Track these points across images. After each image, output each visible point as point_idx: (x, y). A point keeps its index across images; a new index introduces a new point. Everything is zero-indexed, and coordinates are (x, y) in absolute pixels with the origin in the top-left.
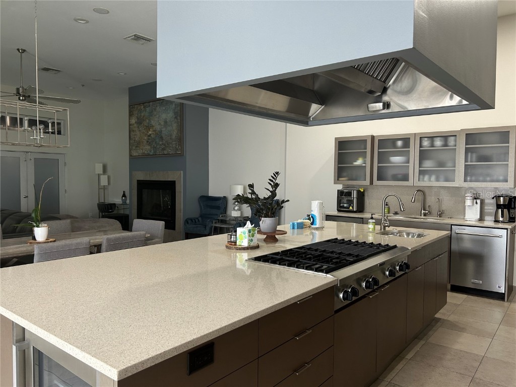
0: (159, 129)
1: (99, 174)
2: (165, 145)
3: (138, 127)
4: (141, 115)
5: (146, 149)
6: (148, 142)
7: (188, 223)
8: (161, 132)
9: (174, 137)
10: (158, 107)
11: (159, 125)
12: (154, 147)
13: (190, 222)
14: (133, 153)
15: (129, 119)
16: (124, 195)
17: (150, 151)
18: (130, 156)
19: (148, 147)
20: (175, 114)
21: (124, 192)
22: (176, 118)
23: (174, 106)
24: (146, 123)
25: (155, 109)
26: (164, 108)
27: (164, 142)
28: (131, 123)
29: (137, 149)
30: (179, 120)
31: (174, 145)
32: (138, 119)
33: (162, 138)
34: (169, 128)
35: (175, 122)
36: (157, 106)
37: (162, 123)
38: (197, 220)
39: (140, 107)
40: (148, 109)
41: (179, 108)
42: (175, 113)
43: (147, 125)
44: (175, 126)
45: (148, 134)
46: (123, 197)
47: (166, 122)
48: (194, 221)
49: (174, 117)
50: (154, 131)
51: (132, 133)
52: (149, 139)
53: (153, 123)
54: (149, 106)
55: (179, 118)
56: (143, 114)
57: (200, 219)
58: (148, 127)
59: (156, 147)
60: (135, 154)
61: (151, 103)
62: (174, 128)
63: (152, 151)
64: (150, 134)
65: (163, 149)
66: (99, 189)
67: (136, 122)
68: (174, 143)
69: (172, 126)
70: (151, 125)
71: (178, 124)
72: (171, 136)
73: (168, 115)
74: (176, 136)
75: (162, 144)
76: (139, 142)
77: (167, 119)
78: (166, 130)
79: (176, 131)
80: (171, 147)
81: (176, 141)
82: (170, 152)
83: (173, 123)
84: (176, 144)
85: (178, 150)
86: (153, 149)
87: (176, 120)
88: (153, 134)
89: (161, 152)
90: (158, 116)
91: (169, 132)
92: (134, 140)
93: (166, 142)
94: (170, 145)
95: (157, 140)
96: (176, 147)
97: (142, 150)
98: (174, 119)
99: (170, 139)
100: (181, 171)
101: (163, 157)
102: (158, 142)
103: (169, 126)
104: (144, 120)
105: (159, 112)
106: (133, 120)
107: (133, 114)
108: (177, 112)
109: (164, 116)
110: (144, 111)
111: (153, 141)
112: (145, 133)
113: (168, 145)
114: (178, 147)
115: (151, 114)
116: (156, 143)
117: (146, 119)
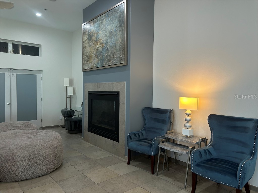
0: (105, 41)
1: (67, 86)
2: (110, 57)
3: (89, 43)
4: (91, 32)
5: (95, 63)
6: (96, 55)
7: (131, 138)
8: (106, 44)
9: (118, 47)
10: (105, 20)
11: (105, 37)
13: (133, 136)
14: (85, 66)
15: (83, 37)
17: (98, 64)
18: (83, 70)
19: (96, 60)
20: (120, 23)
22: (120, 26)
23: (118, 14)
24: (94, 38)
25: (102, 23)
26: (110, 19)
27: (109, 53)
28: (84, 40)
29: (88, 63)
31: (118, 55)
32: (89, 35)
33: (107, 50)
34: (114, 38)
35: (120, 31)
36: (103, 19)
37: (108, 35)
38: (140, 134)
39: (90, 24)
40: (96, 25)
41: (123, 15)
43: (96, 39)
44: (119, 34)
45: (97, 48)
47: (111, 33)
48: (137, 135)
49: (119, 25)
50: (101, 44)
51: (85, 49)
52: (97, 52)
53: (100, 36)
54: (97, 21)
56: (92, 30)
57: (144, 132)
58: (96, 42)
59: (102, 59)
60: (86, 68)
61: (99, 18)
62: (119, 37)
63: (100, 64)
64: (98, 48)
65: (109, 61)
66: (67, 97)
67: (87, 39)
68: (118, 53)
69: (117, 36)
70: (98, 38)
71: (122, 31)
72: (115, 46)
73: (113, 25)
74: (120, 46)
75: (108, 55)
76: (90, 56)
77: (112, 29)
78: (111, 40)
79: (120, 40)
80: (115, 57)
81: (120, 51)
82: (114, 62)
83: (117, 32)
84: (120, 53)
85: (122, 60)
86: (100, 62)
87: (120, 29)
88: (100, 47)
89: (107, 64)
90: (104, 29)
91: (114, 43)
92: (86, 55)
93: (111, 53)
94: (115, 55)
95: (104, 52)
96: (120, 57)
97: (92, 63)
98: (118, 28)
99: (115, 49)
100: (124, 82)
101: (108, 68)
102: (104, 54)
103: (114, 36)
104: (93, 36)
105: (105, 24)
106: (85, 38)
107: (85, 32)
108: (121, 20)
109: (109, 27)
110: (93, 27)
111: (100, 53)
112: (94, 47)
113: (113, 56)
114: (122, 56)
115: (99, 28)
116: (102, 55)
117: (95, 34)
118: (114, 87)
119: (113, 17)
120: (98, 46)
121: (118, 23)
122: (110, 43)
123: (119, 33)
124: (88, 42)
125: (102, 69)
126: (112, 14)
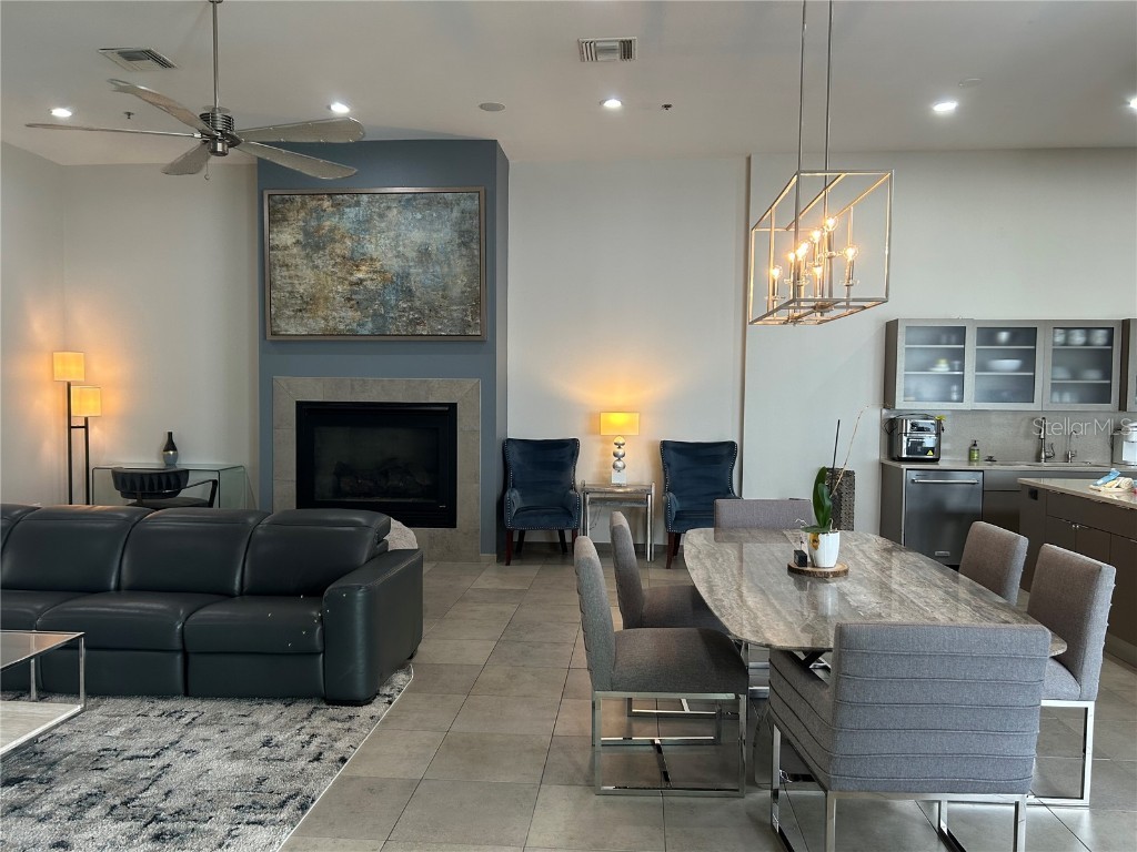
0: (396, 269)
1: (70, 383)
2: (421, 312)
3: (308, 256)
4: (320, 227)
5: (343, 318)
6: (349, 299)
8: (404, 276)
9: (455, 292)
10: (395, 211)
11: (397, 257)
12: (376, 315)
14: (283, 325)
15: (269, 232)
16: (170, 445)
17: (361, 325)
18: (267, 333)
19: (351, 315)
20: (461, 236)
22: (464, 244)
23: (456, 214)
24: (340, 249)
25: (381, 216)
26: (419, 216)
27: (417, 303)
29: (302, 318)
30: (476, 253)
31: (456, 314)
32: (307, 234)
33: (409, 294)
34: (438, 268)
35: (461, 256)
36: (389, 208)
37: (412, 254)
39: (315, 203)
40: (351, 213)
41: (476, 222)
42: (462, 234)
43: (348, 254)
44: (459, 264)
45: (353, 279)
46: (167, 450)
47: (424, 254)
49: (458, 241)
50: (375, 272)
51: (278, 273)
53: (371, 250)
54: (358, 204)
55: (475, 246)
56: (328, 223)
58: (353, 261)
59: (383, 317)
60: (292, 330)
61: (366, 198)
62: (458, 270)
63: (370, 325)
64: (361, 280)
65: (415, 322)
66: (70, 427)
67: (298, 242)
68: (456, 308)
69: (449, 265)
70: (364, 254)
71: (472, 260)
72: (444, 290)
73: (435, 235)
74: (463, 292)
75: (411, 309)
76: (313, 298)
77: (430, 244)
78: (425, 272)
79: (465, 279)
80: (445, 318)
81: (462, 303)
82: (440, 330)
83: (451, 257)
84: (465, 310)
85: (470, 326)
86: (373, 321)
87: (464, 251)
88: (372, 280)
89: (406, 330)
90: (392, 234)
91: (437, 280)
92: (291, 292)
93: (425, 303)
94: (442, 312)
95: (392, 299)
96: (463, 320)
97: (326, 319)
98: (456, 247)
99: (443, 297)
100: (477, 380)
101: (411, 341)
102: (393, 302)
103: (438, 263)
104: (333, 240)
105: (398, 224)
106: (286, 237)
107: (285, 219)
108: (468, 231)
109: (417, 236)
110: (334, 214)
111: (372, 297)
112: (339, 274)
113: (433, 313)
114: (470, 319)
115: (364, 225)
116: (384, 304)
117: (343, 237)
118: (434, 391)
119: (434, 215)
120: (360, 275)
121: (456, 234)
122: (418, 276)
123: (459, 262)
124: (303, 253)
125: (381, 341)
126: (428, 204)
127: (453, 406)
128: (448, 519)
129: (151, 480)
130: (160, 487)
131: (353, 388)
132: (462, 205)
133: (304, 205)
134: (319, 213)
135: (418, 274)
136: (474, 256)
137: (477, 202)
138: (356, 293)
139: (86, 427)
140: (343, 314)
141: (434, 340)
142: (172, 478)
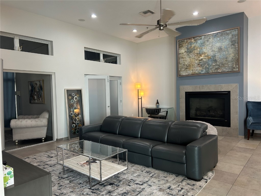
0: (212, 55)
1: (138, 90)
2: (219, 66)
4: (191, 47)
6: (199, 65)
8: (214, 56)
9: (230, 59)
10: (211, 39)
11: (212, 51)
12: (206, 68)
14: (182, 73)
16: (158, 103)
17: (201, 71)
18: (178, 75)
19: (199, 69)
21: (157, 100)
22: (233, 44)
23: (230, 36)
24: (196, 52)
25: (208, 41)
27: (218, 63)
29: (187, 71)
30: (237, 46)
31: (230, 65)
32: (188, 49)
33: (216, 61)
34: (224, 53)
35: (232, 48)
36: (210, 38)
37: (216, 50)
39: (190, 41)
40: (199, 42)
41: (237, 37)
42: (232, 42)
43: (198, 53)
45: (200, 59)
46: (157, 104)
47: (220, 49)
49: (231, 44)
50: (206, 56)
53: (205, 50)
54: (201, 39)
55: (236, 44)
56: (193, 45)
58: (200, 54)
59: (208, 68)
61: (203, 37)
62: (231, 52)
63: (204, 71)
64: (202, 59)
65: (217, 69)
66: (138, 99)
67: (185, 51)
68: (230, 63)
69: (228, 51)
70: (202, 52)
71: (235, 49)
72: (226, 59)
73: (223, 44)
74: (232, 59)
75: (216, 65)
76: (189, 65)
77: (222, 46)
78: (220, 54)
79: (233, 55)
80: (227, 67)
81: (232, 62)
82: (225, 70)
83: (229, 49)
84: (233, 64)
85: (235, 68)
86: (205, 69)
87: (233, 46)
88: (205, 58)
89: (215, 71)
90: (211, 45)
91: (224, 56)
92: (184, 64)
93: (220, 63)
94: (226, 65)
95: (210, 63)
96: (232, 67)
97: (192, 70)
98: (230, 46)
99: (226, 61)
100: (237, 84)
101: (216, 74)
102: (211, 64)
103: (225, 51)
104: (195, 50)
105: (212, 42)
106: (182, 51)
107: (182, 46)
108: (234, 41)
109: (218, 45)
110: (195, 43)
111: (205, 63)
112: (196, 58)
113: (223, 66)
114: (235, 66)
115: (203, 44)
116: (208, 65)
117: (197, 48)
118: (223, 88)
119: (223, 38)
120: (202, 58)
121: (230, 42)
122: (219, 56)
123: (231, 50)
124: (187, 54)
125: (208, 75)
126: (221, 35)
127: (229, 92)
128: (228, 125)
129: (153, 111)
130: (155, 112)
131: (200, 88)
132: (232, 33)
133: (187, 42)
134: (191, 43)
135: (218, 55)
136: (236, 47)
137: (237, 32)
138: (200, 63)
139: (141, 99)
140: (197, 69)
141: (223, 73)
142: (157, 110)
